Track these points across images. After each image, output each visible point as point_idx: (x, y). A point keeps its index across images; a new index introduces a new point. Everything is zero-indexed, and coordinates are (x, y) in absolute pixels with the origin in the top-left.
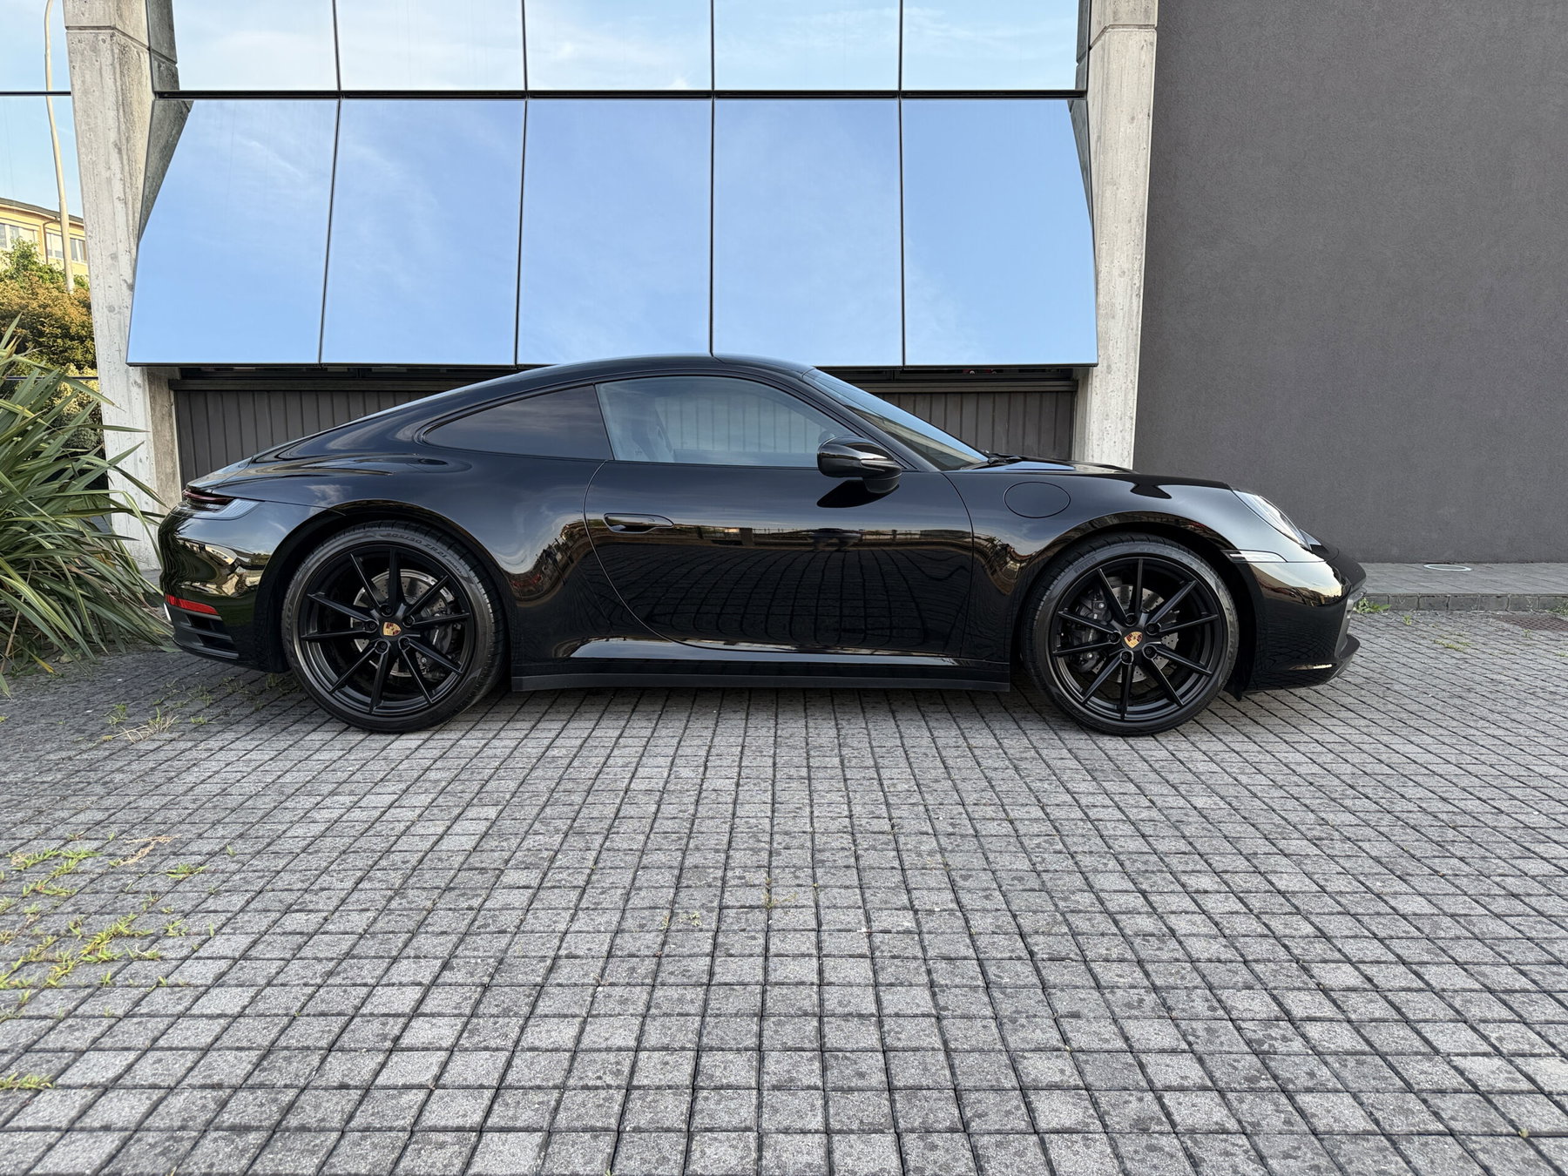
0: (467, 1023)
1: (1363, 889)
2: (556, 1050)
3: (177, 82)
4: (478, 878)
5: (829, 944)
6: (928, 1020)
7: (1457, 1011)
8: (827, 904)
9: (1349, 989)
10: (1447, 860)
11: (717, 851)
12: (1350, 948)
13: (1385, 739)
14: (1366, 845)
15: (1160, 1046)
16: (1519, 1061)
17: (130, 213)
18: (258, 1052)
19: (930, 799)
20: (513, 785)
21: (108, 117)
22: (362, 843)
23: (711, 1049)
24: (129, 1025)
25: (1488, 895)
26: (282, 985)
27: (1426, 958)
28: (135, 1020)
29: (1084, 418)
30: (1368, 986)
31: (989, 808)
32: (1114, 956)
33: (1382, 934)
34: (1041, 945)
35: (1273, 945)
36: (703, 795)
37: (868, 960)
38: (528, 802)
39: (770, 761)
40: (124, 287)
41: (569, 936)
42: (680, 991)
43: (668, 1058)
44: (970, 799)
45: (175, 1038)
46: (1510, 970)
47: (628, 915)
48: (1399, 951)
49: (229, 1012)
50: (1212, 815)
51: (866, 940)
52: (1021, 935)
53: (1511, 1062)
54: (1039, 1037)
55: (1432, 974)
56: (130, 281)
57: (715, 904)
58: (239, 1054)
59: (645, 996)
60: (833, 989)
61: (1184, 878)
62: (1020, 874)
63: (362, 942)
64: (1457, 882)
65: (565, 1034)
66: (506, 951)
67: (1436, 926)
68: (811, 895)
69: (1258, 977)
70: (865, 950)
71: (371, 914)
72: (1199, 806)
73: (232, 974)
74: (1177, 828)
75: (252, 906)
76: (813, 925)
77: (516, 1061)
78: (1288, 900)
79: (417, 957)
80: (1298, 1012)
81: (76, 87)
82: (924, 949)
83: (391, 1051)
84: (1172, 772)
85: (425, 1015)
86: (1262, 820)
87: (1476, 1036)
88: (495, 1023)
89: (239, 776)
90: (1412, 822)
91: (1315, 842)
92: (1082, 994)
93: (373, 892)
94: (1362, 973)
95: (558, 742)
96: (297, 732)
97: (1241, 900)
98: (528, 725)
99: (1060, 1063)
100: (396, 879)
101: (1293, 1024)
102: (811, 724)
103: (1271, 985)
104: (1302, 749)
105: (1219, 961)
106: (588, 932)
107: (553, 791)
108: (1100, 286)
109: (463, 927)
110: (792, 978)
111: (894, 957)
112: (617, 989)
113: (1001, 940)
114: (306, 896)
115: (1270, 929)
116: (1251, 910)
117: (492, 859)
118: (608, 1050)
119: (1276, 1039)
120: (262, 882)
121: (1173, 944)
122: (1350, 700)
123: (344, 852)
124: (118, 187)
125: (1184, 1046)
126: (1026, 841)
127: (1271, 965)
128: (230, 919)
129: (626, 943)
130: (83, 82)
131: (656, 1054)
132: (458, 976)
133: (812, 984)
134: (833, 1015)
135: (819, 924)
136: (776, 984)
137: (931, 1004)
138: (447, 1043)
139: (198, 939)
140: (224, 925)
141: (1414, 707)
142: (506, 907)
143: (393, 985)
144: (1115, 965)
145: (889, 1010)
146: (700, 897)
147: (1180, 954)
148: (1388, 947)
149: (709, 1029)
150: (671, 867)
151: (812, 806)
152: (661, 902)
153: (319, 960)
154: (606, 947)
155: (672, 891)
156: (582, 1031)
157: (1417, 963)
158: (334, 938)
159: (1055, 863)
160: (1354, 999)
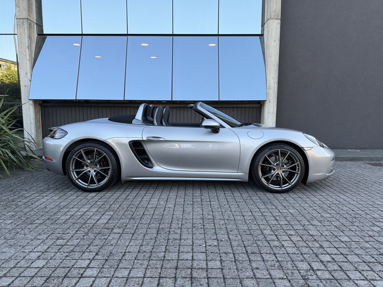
0: (101, 270)
1: (332, 234)
2: (123, 278)
3: (43, 32)
4: (106, 231)
5: (195, 249)
6: (219, 270)
7: (356, 268)
8: (195, 238)
9: (328, 262)
10: (353, 227)
11: (168, 224)
12: (329, 250)
13: (338, 194)
14: (333, 223)
15: (279, 277)
16: (372, 282)
17: (31, 63)
18: (46, 278)
19: (223, 210)
20: (118, 206)
21: (26, 40)
22: (78, 221)
23: (163, 278)
24: (14, 270)
25: (364, 236)
26: (54, 259)
27: (348, 253)
29: (263, 113)
30: (333, 261)
31: (238, 213)
32: (268, 252)
33: (337, 246)
34: (249, 249)
35: (309, 249)
36: (166, 209)
37: (205, 254)
38: (121, 210)
39: (183, 200)
40: (29, 81)
41: (129, 247)
42: (156, 261)
43: (152, 280)
44: (233, 210)
45: (25, 274)
46: (369, 256)
47: (144, 241)
48: (341, 251)
49: (40, 267)
50: (295, 215)
51: (205, 248)
52: (244, 247)
53: (370, 282)
54: (248, 274)
55: (349, 257)
56: (30, 79)
57: (167, 238)
58: (41, 278)
59: (147, 263)
60: (196, 261)
61: (286, 231)
62: (245, 230)
63: (76, 248)
64: (356, 233)
65: (126, 273)
66: (112, 250)
67: (351, 244)
68: (191, 236)
69: (305, 258)
70: (204, 251)
71: (79, 240)
72: (291, 212)
73: (42, 256)
74: (285, 218)
75: (49, 238)
76: (191, 244)
77: (113, 281)
78: (313, 237)
79: (89, 252)
80: (315, 268)
81: (18, 33)
82: (219, 250)
83: (80, 278)
84: (284, 203)
85: (90, 268)
86: (306, 216)
87: (361, 275)
88: (108, 270)
89: (50, 203)
90: (345, 216)
91: (320, 221)
92: (260, 263)
93: (80, 234)
94: (331, 257)
95: (130, 195)
96: (65, 192)
97: (301, 237)
98: (123, 190)
99: (253, 281)
100: (86, 230)
101: (313, 271)
103: (309, 260)
104: (317, 197)
105: (295, 254)
106: (134, 245)
107: (128, 207)
108: (267, 82)
109: (102, 244)
110: (185, 258)
112: (140, 261)
113: (240, 248)
114: (63, 235)
115: (308, 245)
116: (303, 240)
117: (111, 225)
118: (136, 278)
119: (309, 275)
120: (52, 231)
121: (283, 249)
123: (74, 223)
124: (28, 57)
125: (285, 277)
126: (247, 221)
127: (308, 255)
128: (43, 241)
129: (143, 248)
130: (20, 31)
131: (149, 279)
132: (100, 257)
133: (190, 260)
134: (195, 268)
135: (193, 244)
136: (181, 260)
137: (220, 265)
138: (95, 275)
139: (34, 247)
140: (41, 243)
141: (346, 186)
142: (114, 239)
143: (83, 259)
144: (268, 255)
145: (210, 267)
146: (163, 236)
147: (285, 252)
148: (338, 250)
149: (163, 272)
150: (156, 228)
151: (193, 212)
152: (153, 238)
153: (64, 252)
154: (138, 250)
155: (156, 234)
156: (130, 272)
157: (346, 255)
158: (69, 246)
159: (254, 227)
160: (329, 264)
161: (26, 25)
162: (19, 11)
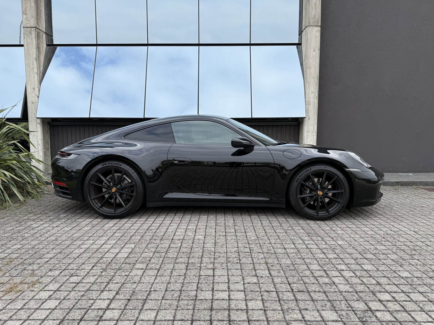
0: (122, 312)
1: (389, 269)
2: (149, 321)
3: (53, 42)
4: (128, 266)
5: (232, 287)
6: (262, 311)
7: (421, 308)
8: (231, 274)
9: (388, 301)
10: (413, 260)
11: (199, 258)
12: (388, 288)
13: (392, 223)
14: (389, 256)
15: (332, 319)
17: (39, 77)
18: (59, 321)
19: (261, 242)
20: (139, 238)
21: (34, 51)
22: (95, 255)
23: (196, 320)
24: (22, 312)
25: (427, 271)
26: (68, 299)
27: (410, 291)
28: (23, 310)
29: (302, 132)
30: (393, 300)
31: (278, 245)
32: (317, 290)
33: (396, 283)
34: (295, 287)
35: (364, 287)
36: (195, 240)
37: (244, 292)
38: (143, 243)
39: (214, 230)
40: (36, 97)
41: (154, 285)
42: (187, 302)
43: (183, 323)
44: (273, 241)
45: (35, 316)
47: (172, 278)
48: (402, 289)
49: (52, 308)
50: (345, 247)
51: (243, 286)
52: (289, 284)
54: (295, 316)
55: (412, 296)
56: (38, 95)
57: (198, 275)
58: (53, 321)
59: (176, 303)
60: (233, 301)
61: (336, 266)
62: (288, 265)
63: (93, 285)
64: (417, 267)
65: (152, 315)
66: (135, 289)
67: (412, 281)
68: (226, 272)
69: (360, 297)
70: (243, 289)
71: (96, 277)
72: (340, 244)
73: (53, 296)
74: (334, 251)
75: (61, 274)
76: (227, 281)
78: (368, 273)
79: (108, 291)
80: (373, 308)
81: (25, 43)
83: (99, 321)
84: (331, 234)
85: (111, 309)
86: (358, 248)
87: (428, 316)
88: (131, 312)
89: (61, 234)
90: (402, 249)
91: (374, 254)
92: (308, 302)
93: (97, 271)
94: (391, 296)
95: (153, 225)
97: (353, 272)
98: (144, 219)
100: (104, 266)
101: (372, 312)
102: (226, 219)
103: (365, 299)
104: (368, 227)
105: (349, 292)
106: (160, 283)
107: (151, 239)
108: (306, 96)
109: (123, 281)
110: (221, 298)
111: (251, 291)
112: (168, 301)
113: (283, 285)
114: (78, 271)
115: (363, 282)
116: (357, 276)
117: (131, 260)
118: (165, 320)
119: (367, 317)
120: (64, 267)
121: (334, 286)
122: (381, 212)
123: (89, 258)
124: (36, 70)
125: (340, 319)
126: (290, 255)
127: (364, 293)
128: (54, 278)
129: (171, 287)
130: (27, 42)
131: (180, 322)
132: (121, 297)
133: (227, 300)
134: (233, 310)
135: (229, 281)
136: (216, 300)
137: (262, 306)
138: (116, 319)
139: (45, 285)
140: (53, 280)
141: (400, 214)
142: (136, 275)
143: (102, 299)
144: (317, 293)
145: (250, 308)
146: (194, 272)
147: (337, 290)
148: (398, 287)
149: (196, 314)
150: (185, 263)
151: (226, 244)
152: (182, 274)
153: (80, 291)
154: (165, 288)
155: (185, 270)
156: (157, 314)
157: (408, 293)
158: (85, 284)
159: (298, 261)
160: (390, 305)
161: (34, 34)
162: (26, 19)
